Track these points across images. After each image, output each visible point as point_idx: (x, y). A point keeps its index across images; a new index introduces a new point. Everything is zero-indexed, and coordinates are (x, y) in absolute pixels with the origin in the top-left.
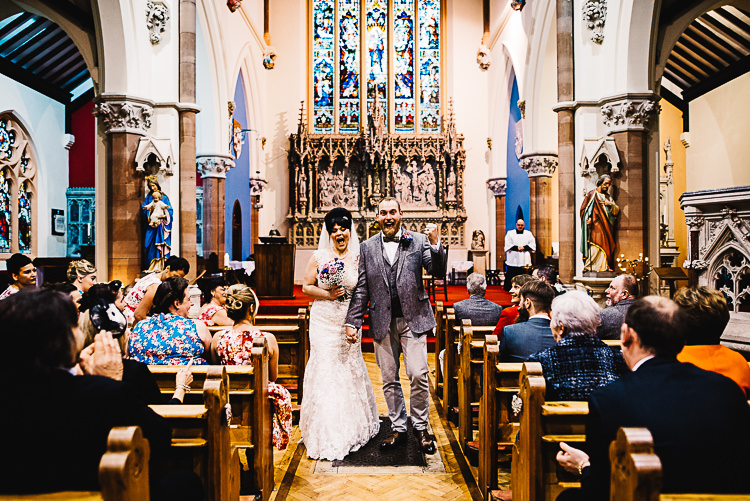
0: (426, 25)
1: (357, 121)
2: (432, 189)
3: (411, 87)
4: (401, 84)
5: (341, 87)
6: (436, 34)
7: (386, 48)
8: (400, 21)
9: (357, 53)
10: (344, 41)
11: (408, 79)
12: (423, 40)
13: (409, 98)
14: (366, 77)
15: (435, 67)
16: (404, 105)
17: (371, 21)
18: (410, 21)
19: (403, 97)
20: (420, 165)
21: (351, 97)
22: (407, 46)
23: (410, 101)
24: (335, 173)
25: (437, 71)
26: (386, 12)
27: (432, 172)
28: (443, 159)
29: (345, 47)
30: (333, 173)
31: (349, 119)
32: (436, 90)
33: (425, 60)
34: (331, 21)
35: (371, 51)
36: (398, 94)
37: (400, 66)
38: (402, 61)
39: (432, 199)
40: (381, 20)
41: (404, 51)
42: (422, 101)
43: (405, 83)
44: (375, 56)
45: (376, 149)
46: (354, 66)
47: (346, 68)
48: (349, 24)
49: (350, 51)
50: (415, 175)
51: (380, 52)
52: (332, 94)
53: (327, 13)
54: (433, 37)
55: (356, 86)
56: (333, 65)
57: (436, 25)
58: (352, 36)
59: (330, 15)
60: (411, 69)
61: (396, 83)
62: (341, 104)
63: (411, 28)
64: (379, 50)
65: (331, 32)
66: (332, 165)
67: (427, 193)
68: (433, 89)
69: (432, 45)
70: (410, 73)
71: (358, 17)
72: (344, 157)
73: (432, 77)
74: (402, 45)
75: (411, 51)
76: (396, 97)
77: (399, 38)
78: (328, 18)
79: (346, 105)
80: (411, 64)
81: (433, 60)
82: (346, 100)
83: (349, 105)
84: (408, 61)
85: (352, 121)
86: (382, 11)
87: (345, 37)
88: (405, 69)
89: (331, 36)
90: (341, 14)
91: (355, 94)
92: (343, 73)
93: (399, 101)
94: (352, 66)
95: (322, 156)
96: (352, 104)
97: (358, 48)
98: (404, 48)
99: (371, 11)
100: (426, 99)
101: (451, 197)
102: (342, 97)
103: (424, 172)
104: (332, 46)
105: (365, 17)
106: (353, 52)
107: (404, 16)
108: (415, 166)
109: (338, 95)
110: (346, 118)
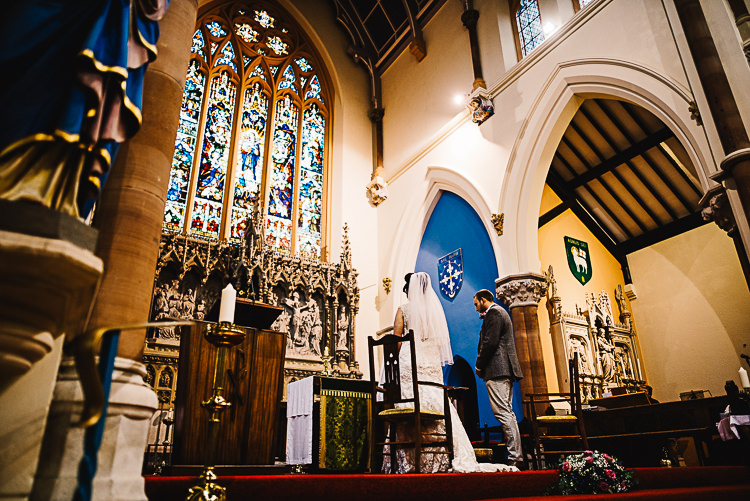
0: (310, 145)
1: (216, 230)
2: (318, 332)
3: (289, 206)
4: (277, 200)
5: (199, 184)
6: (318, 157)
7: (262, 155)
8: (281, 133)
9: (227, 151)
10: (212, 132)
11: (287, 196)
12: (305, 161)
13: (285, 217)
14: (235, 181)
15: (317, 192)
16: (279, 225)
17: (247, 121)
18: (293, 136)
19: (279, 215)
20: (303, 299)
21: (211, 198)
22: (286, 160)
23: (287, 222)
24: (183, 290)
25: (319, 197)
26: (265, 118)
27: (317, 309)
28: (335, 295)
29: (213, 139)
30: (179, 291)
31: (205, 225)
32: (317, 216)
33: (306, 181)
34: (197, 105)
35: (244, 153)
36: (273, 210)
37: (278, 179)
38: (280, 175)
39: (317, 347)
40: (259, 124)
41: (283, 165)
42: (300, 224)
43: (282, 200)
44: (249, 160)
45: (258, 263)
46: (220, 163)
47: (209, 164)
48: (221, 116)
49: (217, 145)
50: (297, 310)
51: (255, 157)
52: (186, 188)
53: (193, 95)
54: (315, 160)
55: (220, 188)
56: (192, 154)
57: (320, 149)
58: (221, 130)
59: (197, 98)
60: (289, 186)
61: (271, 197)
62: (196, 204)
63: (293, 143)
64: (254, 155)
65: (195, 117)
66: (181, 276)
67: (312, 336)
68: (313, 214)
69: (314, 167)
70: (290, 191)
71: (232, 112)
72: (205, 269)
73: (313, 200)
74: (281, 157)
75: (291, 167)
76: (270, 214)
77: (279, 149)
78: (194, 100)
79: (204, 207)
80: (290, 181)
81: (315, 183)
82: (205, 201)
83: (208, 208)
84: (287, 176)
85: (208, 229)
86: (261, 115)
87: (214, 128)
88: (283, 184)
89: (194, 121)
90: (210, 102)
91: (218, 197)
92: (206, 167)
93: (274, 219)
94: (219, 162)
95: (169, 262)
96: (211, 208)
97: (228, 145)
98: (283, 161)
99: (249, 111)
100: (306, 224)
101: (342, 346)
102: (199, 196)
103: (307, 309)
104: (196, 133)
105: (241, 116)
106: (223, 147)
107: (284, 128)
108: (296, 300)
109: (194, 193)
110: (201, 225)
